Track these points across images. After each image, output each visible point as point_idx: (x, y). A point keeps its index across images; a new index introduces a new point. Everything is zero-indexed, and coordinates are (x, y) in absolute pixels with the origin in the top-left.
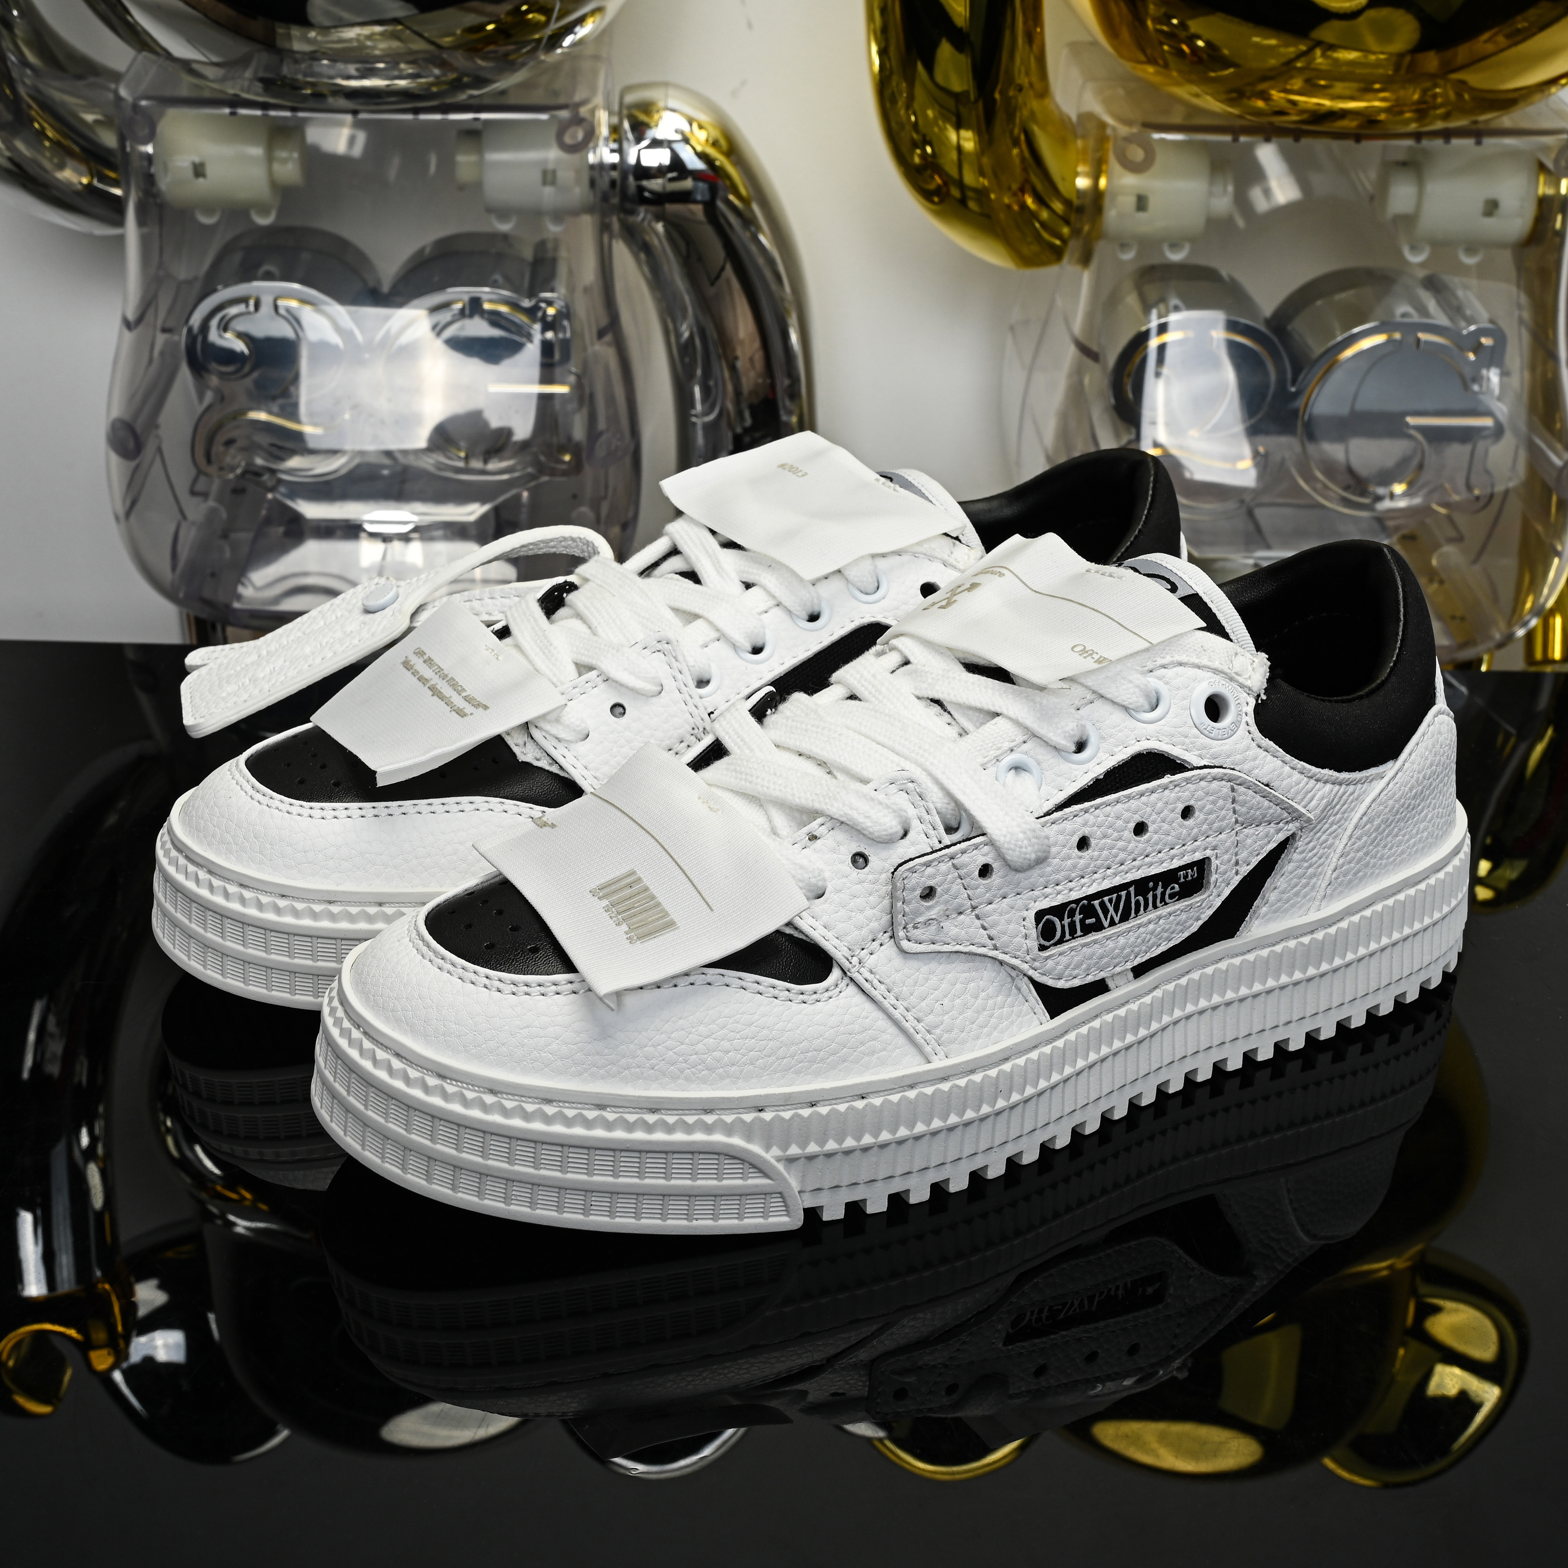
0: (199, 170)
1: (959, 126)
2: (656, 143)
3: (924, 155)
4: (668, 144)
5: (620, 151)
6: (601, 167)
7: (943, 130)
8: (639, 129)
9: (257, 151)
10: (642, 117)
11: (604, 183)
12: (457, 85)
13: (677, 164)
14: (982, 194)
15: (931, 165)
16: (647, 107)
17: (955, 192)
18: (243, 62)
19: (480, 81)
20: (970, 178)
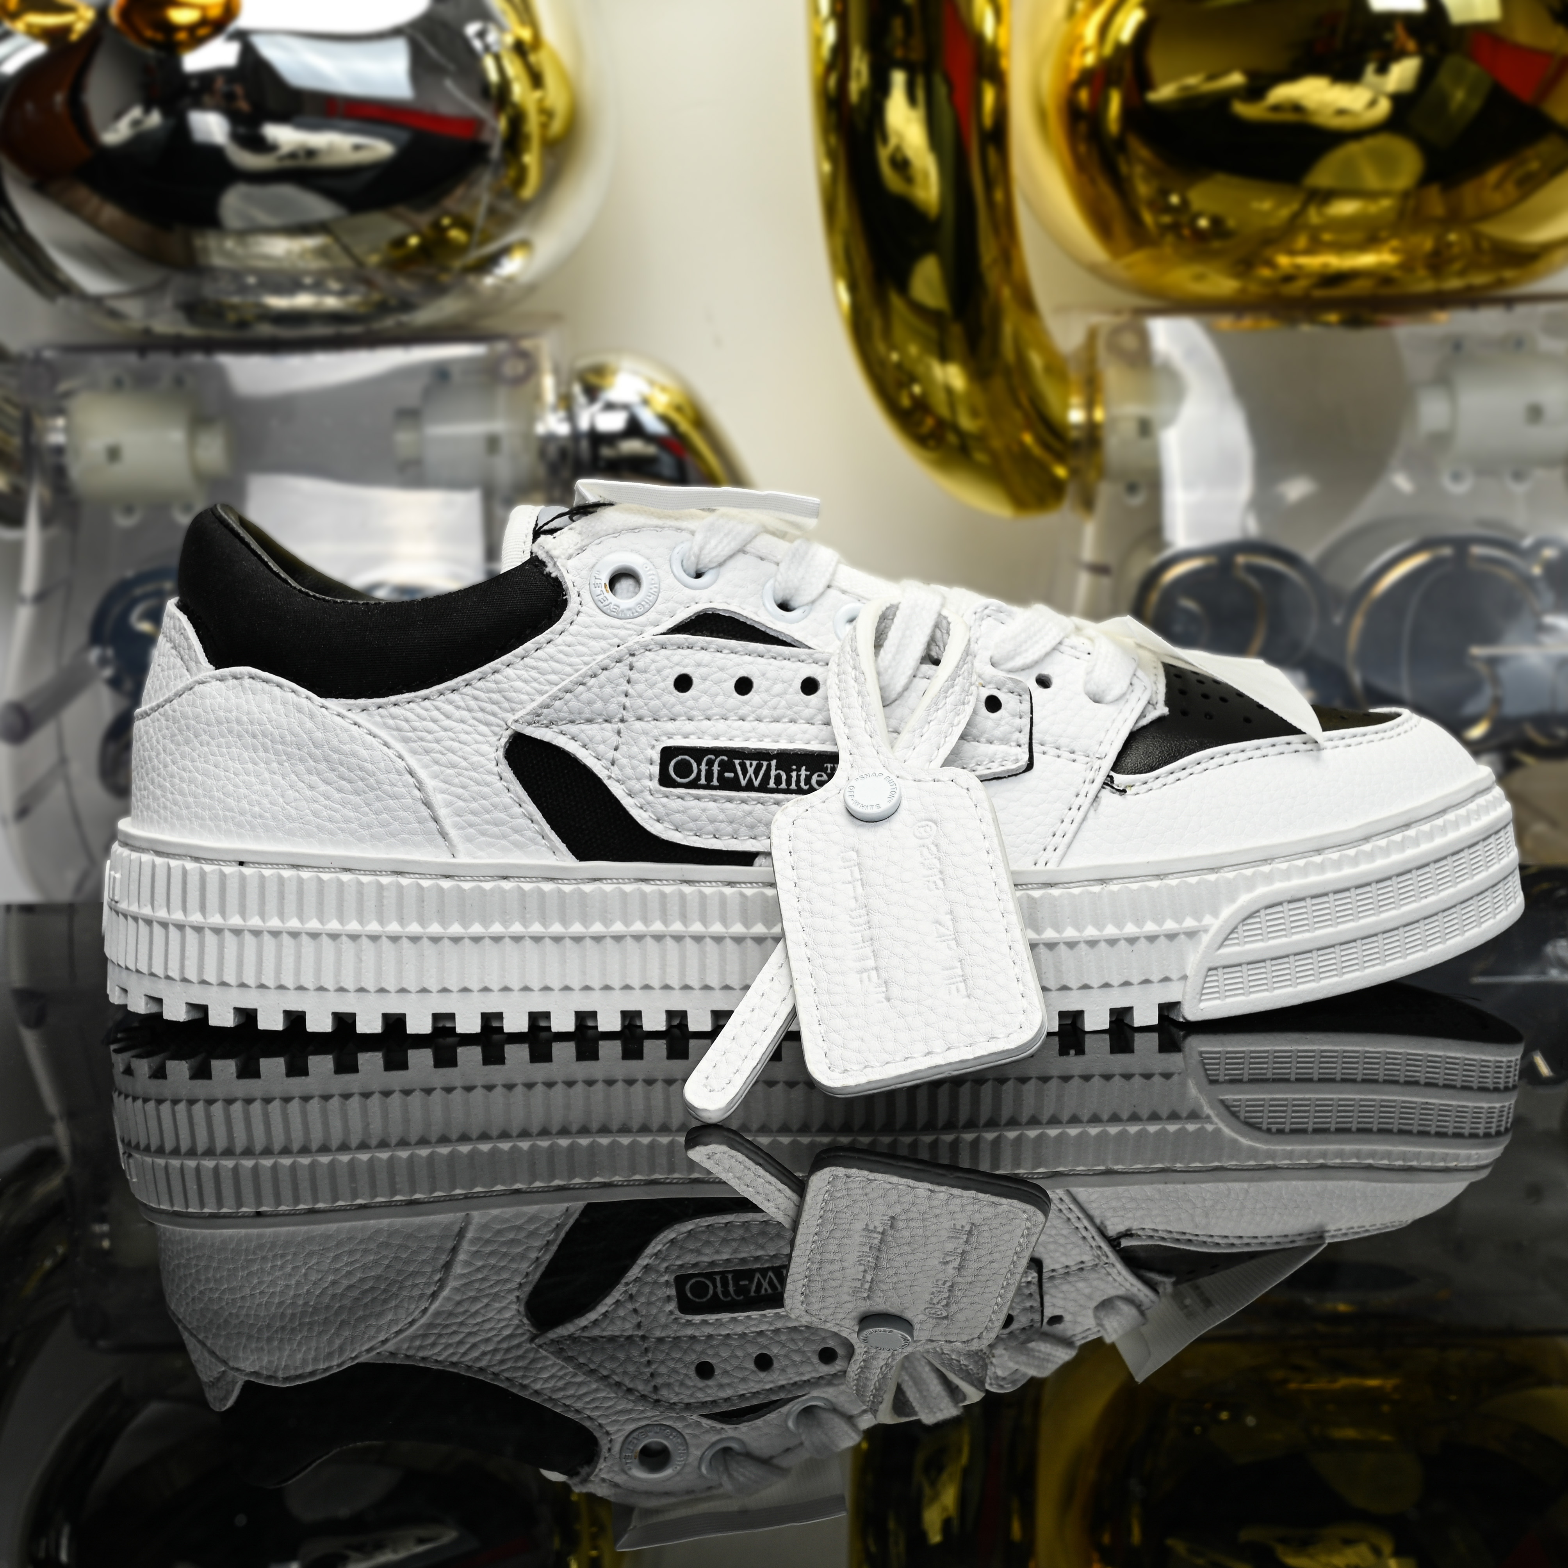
0: (114, 454)
1: (944, 357)
2: (610, 407)
3: (912, 396)
4: (625, 407)
5: (571, 417)
6: (550, 438)
7: (928, 368)
8: (592, 393)
9: (177, 436)
10: (593, 380)
11: (552, 451)
12: (383, 308)
13: (634, 429)
14: (981, 438)
15: (922, 406)
16: (600, 371)
17: (952, 438)
18: (159, 288)
19: (406, 306)
20: (966, 423)
